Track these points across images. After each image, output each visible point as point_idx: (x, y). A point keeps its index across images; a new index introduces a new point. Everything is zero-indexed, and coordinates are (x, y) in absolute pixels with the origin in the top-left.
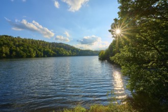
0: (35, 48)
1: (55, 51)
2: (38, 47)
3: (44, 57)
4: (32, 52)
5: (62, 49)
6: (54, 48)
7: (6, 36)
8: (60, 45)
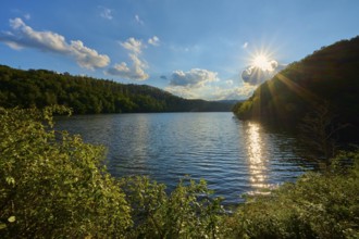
0: (100, 95)
1: (135, 101)
2: (105, 93)
3: (117, 112)
4: (96, 103)
5: (148, 97)
6: (133, 95)
7: (46, 71)
8: (144, 90)
